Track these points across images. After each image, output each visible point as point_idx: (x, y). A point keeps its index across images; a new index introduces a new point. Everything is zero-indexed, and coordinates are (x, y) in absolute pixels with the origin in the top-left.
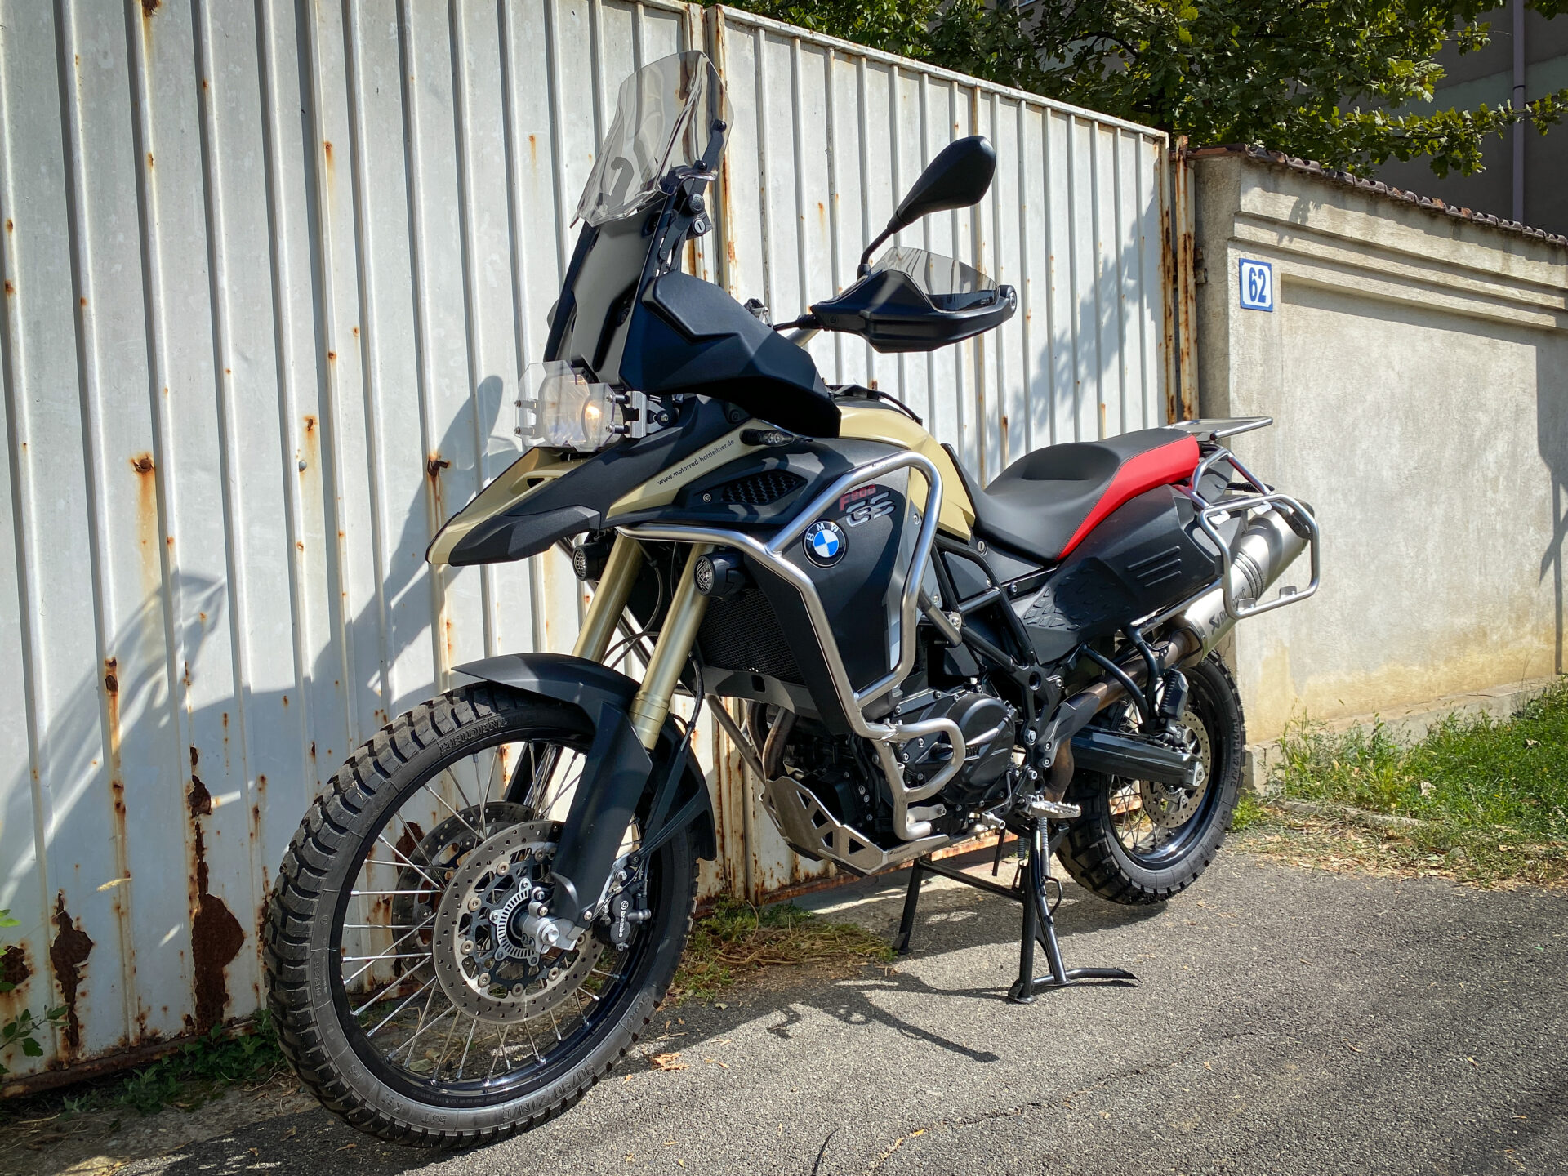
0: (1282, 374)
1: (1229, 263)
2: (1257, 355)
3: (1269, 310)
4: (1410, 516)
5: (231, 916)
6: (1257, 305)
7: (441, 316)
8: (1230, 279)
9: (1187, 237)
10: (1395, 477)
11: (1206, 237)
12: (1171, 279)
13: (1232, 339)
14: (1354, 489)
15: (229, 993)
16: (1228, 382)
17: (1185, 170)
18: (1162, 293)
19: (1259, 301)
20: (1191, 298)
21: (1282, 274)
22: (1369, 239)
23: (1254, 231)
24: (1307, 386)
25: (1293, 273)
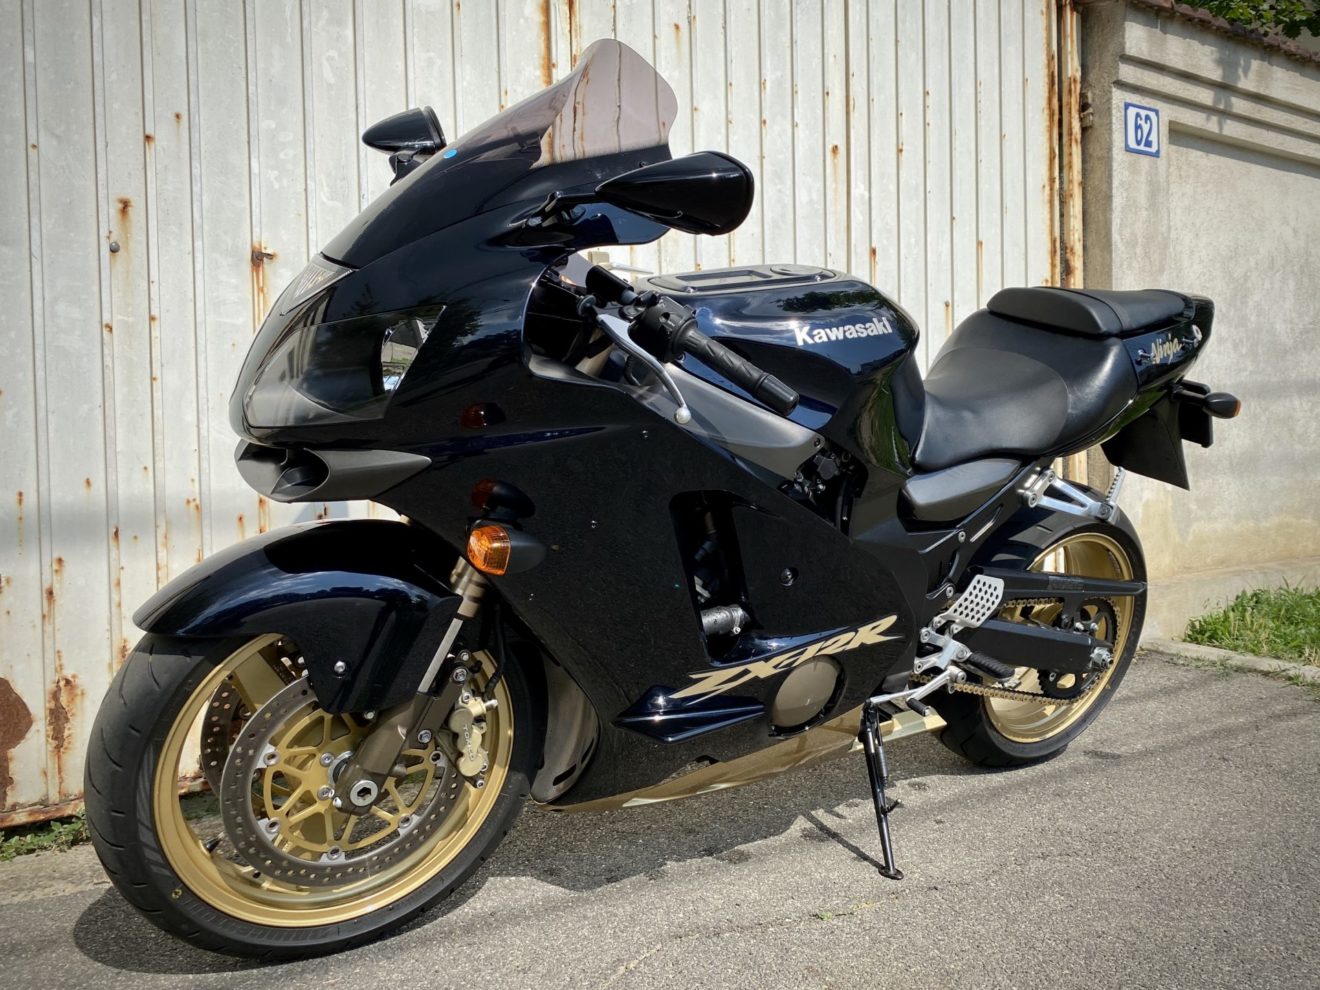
0: (1169, 220)
1: (1114, 106)
2: (1143, 200)
3: (1157, 155)
4: (1305, 370)
5: (19, 700)
6: (1143, 148)
7: (273, 108)
8: (1114, 121)
9: (1072, 79)
10: (1289, 331)
11: (1093, 82)
12: (1056, 123)
13: (1116, 183)
14: (1245, 340)
15: (14, 777)
16: (1111, 223)
17: (1072, 14)
18: (1047, 136)
19: (1146, 145)
20: (1076, 141)
21: (1171, 122)
22: (1262, 91)
23: (1139, 76)
24: (1197, 235)
25: (1182, 121)
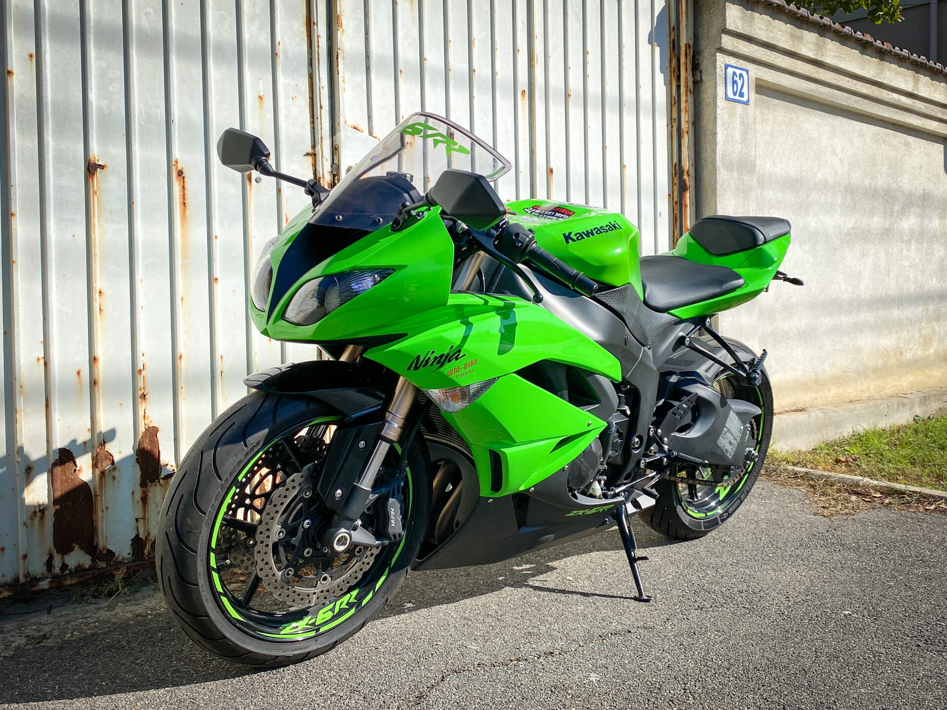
0: (756, 152)
1: (718, 67)
2: (738, 137)
3: (747, 103)
6: (737, 100)
8: (718, 78)
9: (688, 46)
10: (838, 234)
11: (702, 48)
12: (676, 77)
13: (719, 122)
16: (716, 153)
19: (740, 96)
20: (690, 92)
21: (756, 78)
22: (819, 58)
23: (736, 45)
24: (774, 162)
25: (764, 79)
